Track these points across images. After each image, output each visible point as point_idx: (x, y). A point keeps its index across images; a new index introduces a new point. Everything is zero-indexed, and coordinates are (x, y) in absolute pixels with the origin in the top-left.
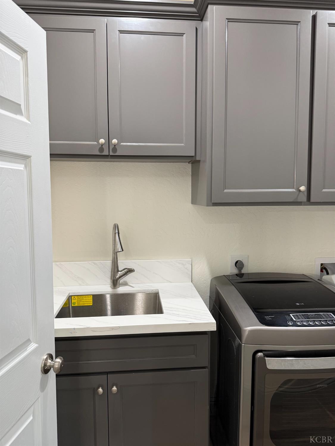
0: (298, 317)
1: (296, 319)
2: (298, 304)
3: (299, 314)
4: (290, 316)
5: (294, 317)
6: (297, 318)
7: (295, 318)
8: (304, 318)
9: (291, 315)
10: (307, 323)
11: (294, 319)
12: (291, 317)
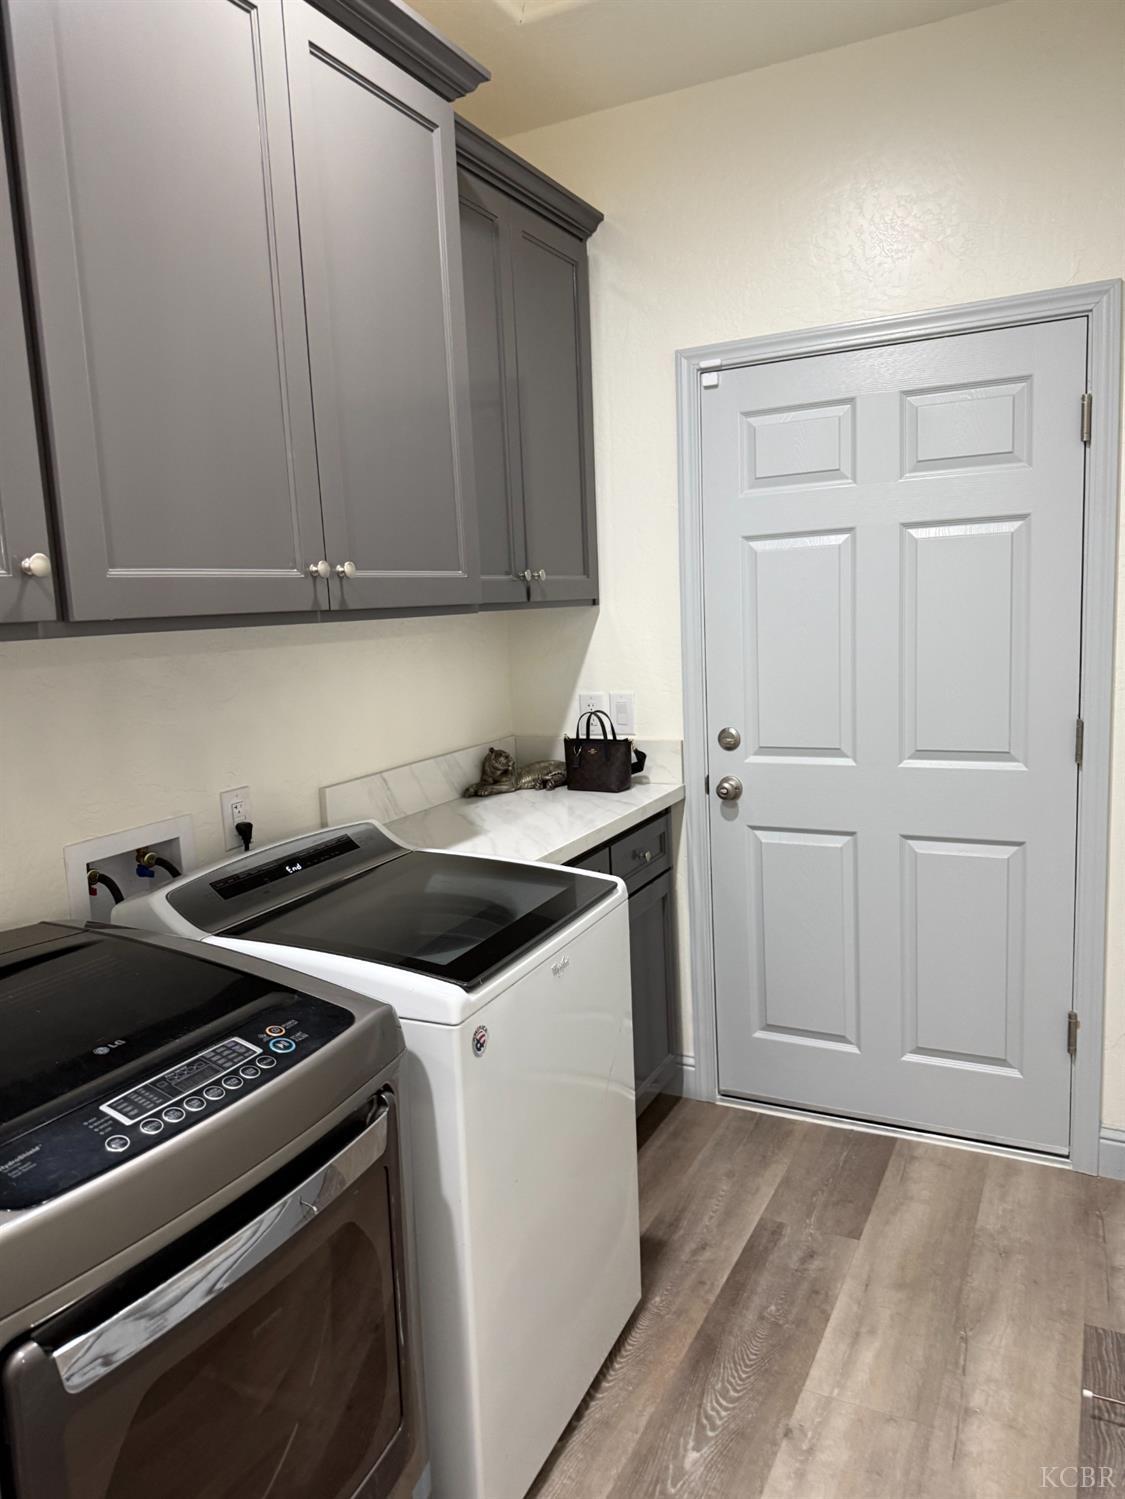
0: (136, 1105)
1: (131, 1118)
2: (102, 1051)
3: (135, 1092)
4: (105, 1114)
5: (120, 1111)
6: (136, 1111)
7: (125, 1114)
8: (160, 1096)
9: (104, 1108)
10: (179, 1114)
11: (127, 1122)
12: (112, 1119)
